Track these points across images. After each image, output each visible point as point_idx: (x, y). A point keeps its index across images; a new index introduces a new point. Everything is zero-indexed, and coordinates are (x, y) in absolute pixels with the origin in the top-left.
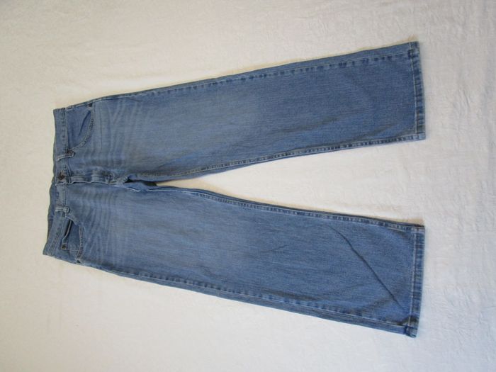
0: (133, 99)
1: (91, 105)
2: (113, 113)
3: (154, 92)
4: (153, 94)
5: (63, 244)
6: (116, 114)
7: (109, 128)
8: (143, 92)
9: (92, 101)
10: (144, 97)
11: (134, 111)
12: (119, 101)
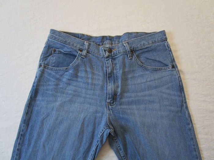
0: (182, 106)
1: (173, 67)
2: (168, 88)
3: (190, 126)
4: (189, 124)
5: (57, 50)
6: (168, 91)
7: (156, 87)
8: (189, 114)
9: (177, 67)
10: (185, 115)
11: (172, 108)
12: (179, 93)
